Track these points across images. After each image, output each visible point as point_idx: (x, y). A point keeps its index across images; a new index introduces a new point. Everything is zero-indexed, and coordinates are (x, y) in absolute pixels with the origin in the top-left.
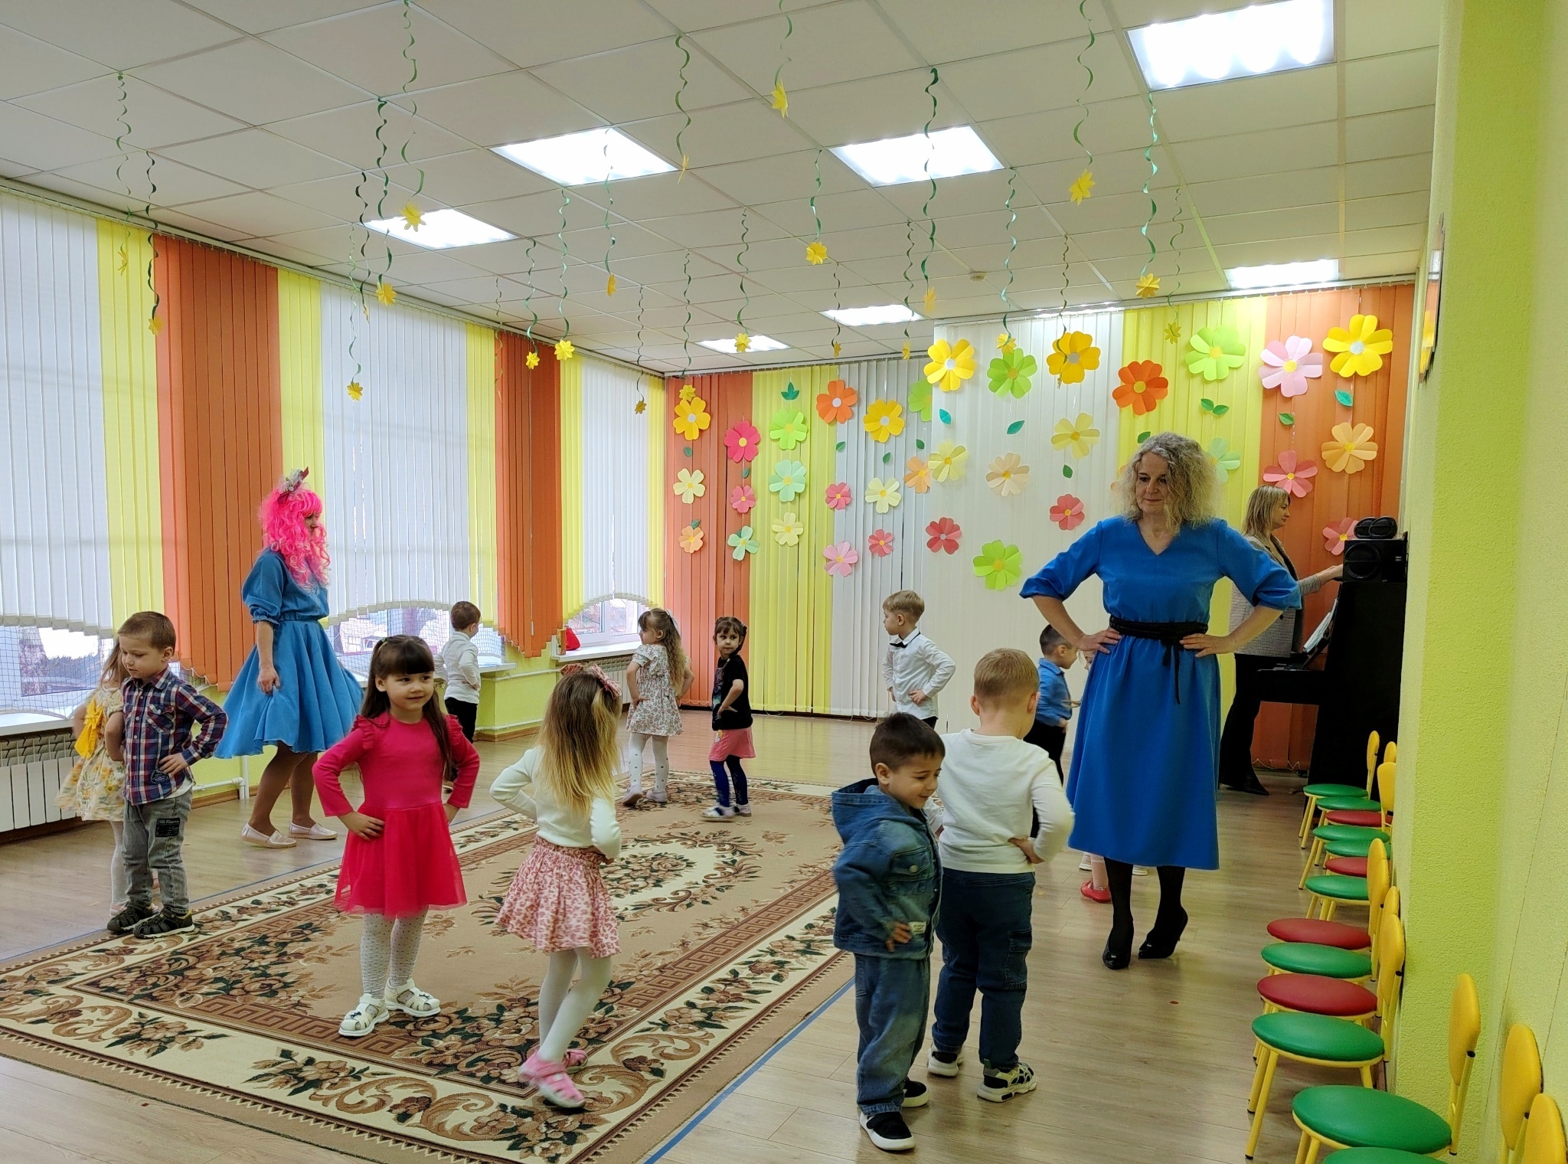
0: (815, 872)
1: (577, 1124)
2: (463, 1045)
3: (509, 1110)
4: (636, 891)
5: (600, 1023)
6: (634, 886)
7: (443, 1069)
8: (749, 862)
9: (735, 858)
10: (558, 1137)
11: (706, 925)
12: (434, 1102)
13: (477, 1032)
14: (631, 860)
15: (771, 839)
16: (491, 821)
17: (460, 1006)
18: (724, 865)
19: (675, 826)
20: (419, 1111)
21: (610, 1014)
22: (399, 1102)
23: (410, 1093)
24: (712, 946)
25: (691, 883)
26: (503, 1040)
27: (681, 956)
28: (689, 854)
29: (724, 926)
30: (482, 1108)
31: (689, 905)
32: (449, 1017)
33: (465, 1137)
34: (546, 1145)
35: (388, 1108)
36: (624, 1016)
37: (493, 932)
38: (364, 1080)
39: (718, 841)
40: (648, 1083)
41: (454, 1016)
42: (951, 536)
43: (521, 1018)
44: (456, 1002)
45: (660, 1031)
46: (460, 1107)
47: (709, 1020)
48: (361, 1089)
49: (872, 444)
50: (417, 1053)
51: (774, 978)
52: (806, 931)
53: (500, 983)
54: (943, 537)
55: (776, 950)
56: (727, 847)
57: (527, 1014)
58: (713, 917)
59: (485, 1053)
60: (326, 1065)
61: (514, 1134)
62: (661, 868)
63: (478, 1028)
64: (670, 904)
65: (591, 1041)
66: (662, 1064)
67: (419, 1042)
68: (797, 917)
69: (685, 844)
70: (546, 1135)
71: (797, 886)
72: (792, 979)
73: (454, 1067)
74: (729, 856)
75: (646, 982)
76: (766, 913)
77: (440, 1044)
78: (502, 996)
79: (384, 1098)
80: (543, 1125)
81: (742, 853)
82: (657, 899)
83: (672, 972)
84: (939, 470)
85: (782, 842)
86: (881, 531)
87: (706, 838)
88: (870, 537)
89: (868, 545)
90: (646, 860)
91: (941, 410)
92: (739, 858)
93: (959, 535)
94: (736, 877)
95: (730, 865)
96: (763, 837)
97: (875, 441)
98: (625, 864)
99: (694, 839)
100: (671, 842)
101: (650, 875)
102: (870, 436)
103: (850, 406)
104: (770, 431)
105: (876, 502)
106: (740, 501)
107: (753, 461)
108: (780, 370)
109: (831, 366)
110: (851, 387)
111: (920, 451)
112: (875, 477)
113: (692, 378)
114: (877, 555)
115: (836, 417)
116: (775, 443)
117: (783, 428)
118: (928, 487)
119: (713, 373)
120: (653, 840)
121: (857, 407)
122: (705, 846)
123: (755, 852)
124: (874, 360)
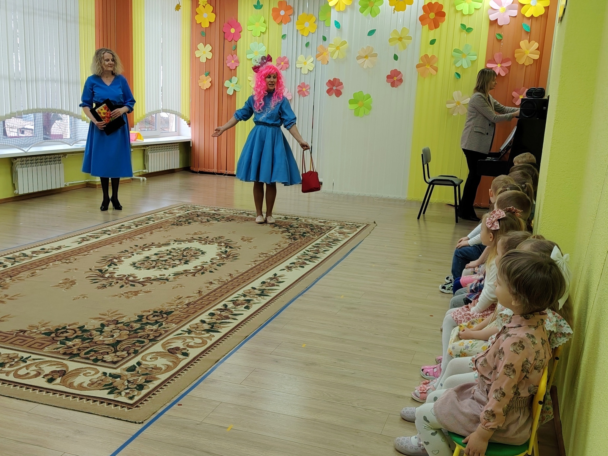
0: (267, 256)
1: (144, 380)
2: (83, 344)
3: (108, 375)
4: (175, 266)
5: (155, 331)
6: (174, 264)
7: (72, 356)
8: (234, 252)
9: (227, 249)
10: (134, 387)
11: (211, 283)
12: (67, 372)
13: (90, 337)
14: (172, 251)
15: (245, 241)
16: (95, 230)
17: (81, 324)
18: (221, 253)
19: (195, 234)
20: (59, 377)
21: (161, 327)
22: (48, 373)
23: (54, 368)
24: (214, 293)
25: (204, 262)
26: (104, 341)
27: (198, 298)
28: (203, 248)
29: (220, 283)
30: (93, 375)
31: (203, 273)
32: (75, 330)
33: (85, 389)
34: (128, 391)
35: (42, 376)
36: (168, 328)
37: (98, 287)
38: (29, 362)
39: (218, 241)
40: (180, 360)
41: (77, 329)
42: (338, 88)
43: (114, 330)
44: (78, 323)
45: (187, 335)
46: (82, 374)
47: (212, 329)
48: (27, 367)
49: (300, 37)
50: (58, 348)
51: (245, 308)
52: (261, 285)
53: (102, 312)
54: (334, 88)
55: (246, 294)
56: (223, 244)
57: (117, 328)
58: (215, 279)
59: (95, 347)
60: (7, 356)
61: (110, 386)
62: (188, 255)
63: (91, 335)
64: (192, 273)
65: (151, 340)
66: (188, 350)
67: (59, 343)
68: (257, 278)
69: (201, 242)
70: (128, 386)
71: (257, 263)
72: (254, 308)
73: (78, 355)
74: (223, 249)
75: (180, 311)
76: (242, 276)
77: (70, 343)
78: (103, 319)
79: (40, 371)
80: (126, 382)
81: (230, 247)
82: (186, 270)
83: (194, 306)
84: (334, 52)
85: (251, 242)
86: (304, 84)
87: (212, 240)
88: (298, 86)
89: (297, 90)
90: (180, 251)
91: (335, 21)
92: (228, 250)
93: (343, 87)
94: (227, 259)
95: (224, 253)
96: (241, 239)
97: (302, 35)
98: (169, 253)
99: (206, 240)
100: (194, 242)
101: (182, 258)
102: (299, 32)
103: (289, 15)
104: (247, 26)
105: (302, 68)
106: (231, 63)
107: (238, 41)
110: (290, 5)
111: (324, 42)
112: (301, 54)
114: (301, 96)
115: (282, 21)
116: (250, 32)
117: (254, 25)
118: (328, 61)
120: (184, 241)
121: (292, 16)
122: (211, 243)
123: (237, 247)
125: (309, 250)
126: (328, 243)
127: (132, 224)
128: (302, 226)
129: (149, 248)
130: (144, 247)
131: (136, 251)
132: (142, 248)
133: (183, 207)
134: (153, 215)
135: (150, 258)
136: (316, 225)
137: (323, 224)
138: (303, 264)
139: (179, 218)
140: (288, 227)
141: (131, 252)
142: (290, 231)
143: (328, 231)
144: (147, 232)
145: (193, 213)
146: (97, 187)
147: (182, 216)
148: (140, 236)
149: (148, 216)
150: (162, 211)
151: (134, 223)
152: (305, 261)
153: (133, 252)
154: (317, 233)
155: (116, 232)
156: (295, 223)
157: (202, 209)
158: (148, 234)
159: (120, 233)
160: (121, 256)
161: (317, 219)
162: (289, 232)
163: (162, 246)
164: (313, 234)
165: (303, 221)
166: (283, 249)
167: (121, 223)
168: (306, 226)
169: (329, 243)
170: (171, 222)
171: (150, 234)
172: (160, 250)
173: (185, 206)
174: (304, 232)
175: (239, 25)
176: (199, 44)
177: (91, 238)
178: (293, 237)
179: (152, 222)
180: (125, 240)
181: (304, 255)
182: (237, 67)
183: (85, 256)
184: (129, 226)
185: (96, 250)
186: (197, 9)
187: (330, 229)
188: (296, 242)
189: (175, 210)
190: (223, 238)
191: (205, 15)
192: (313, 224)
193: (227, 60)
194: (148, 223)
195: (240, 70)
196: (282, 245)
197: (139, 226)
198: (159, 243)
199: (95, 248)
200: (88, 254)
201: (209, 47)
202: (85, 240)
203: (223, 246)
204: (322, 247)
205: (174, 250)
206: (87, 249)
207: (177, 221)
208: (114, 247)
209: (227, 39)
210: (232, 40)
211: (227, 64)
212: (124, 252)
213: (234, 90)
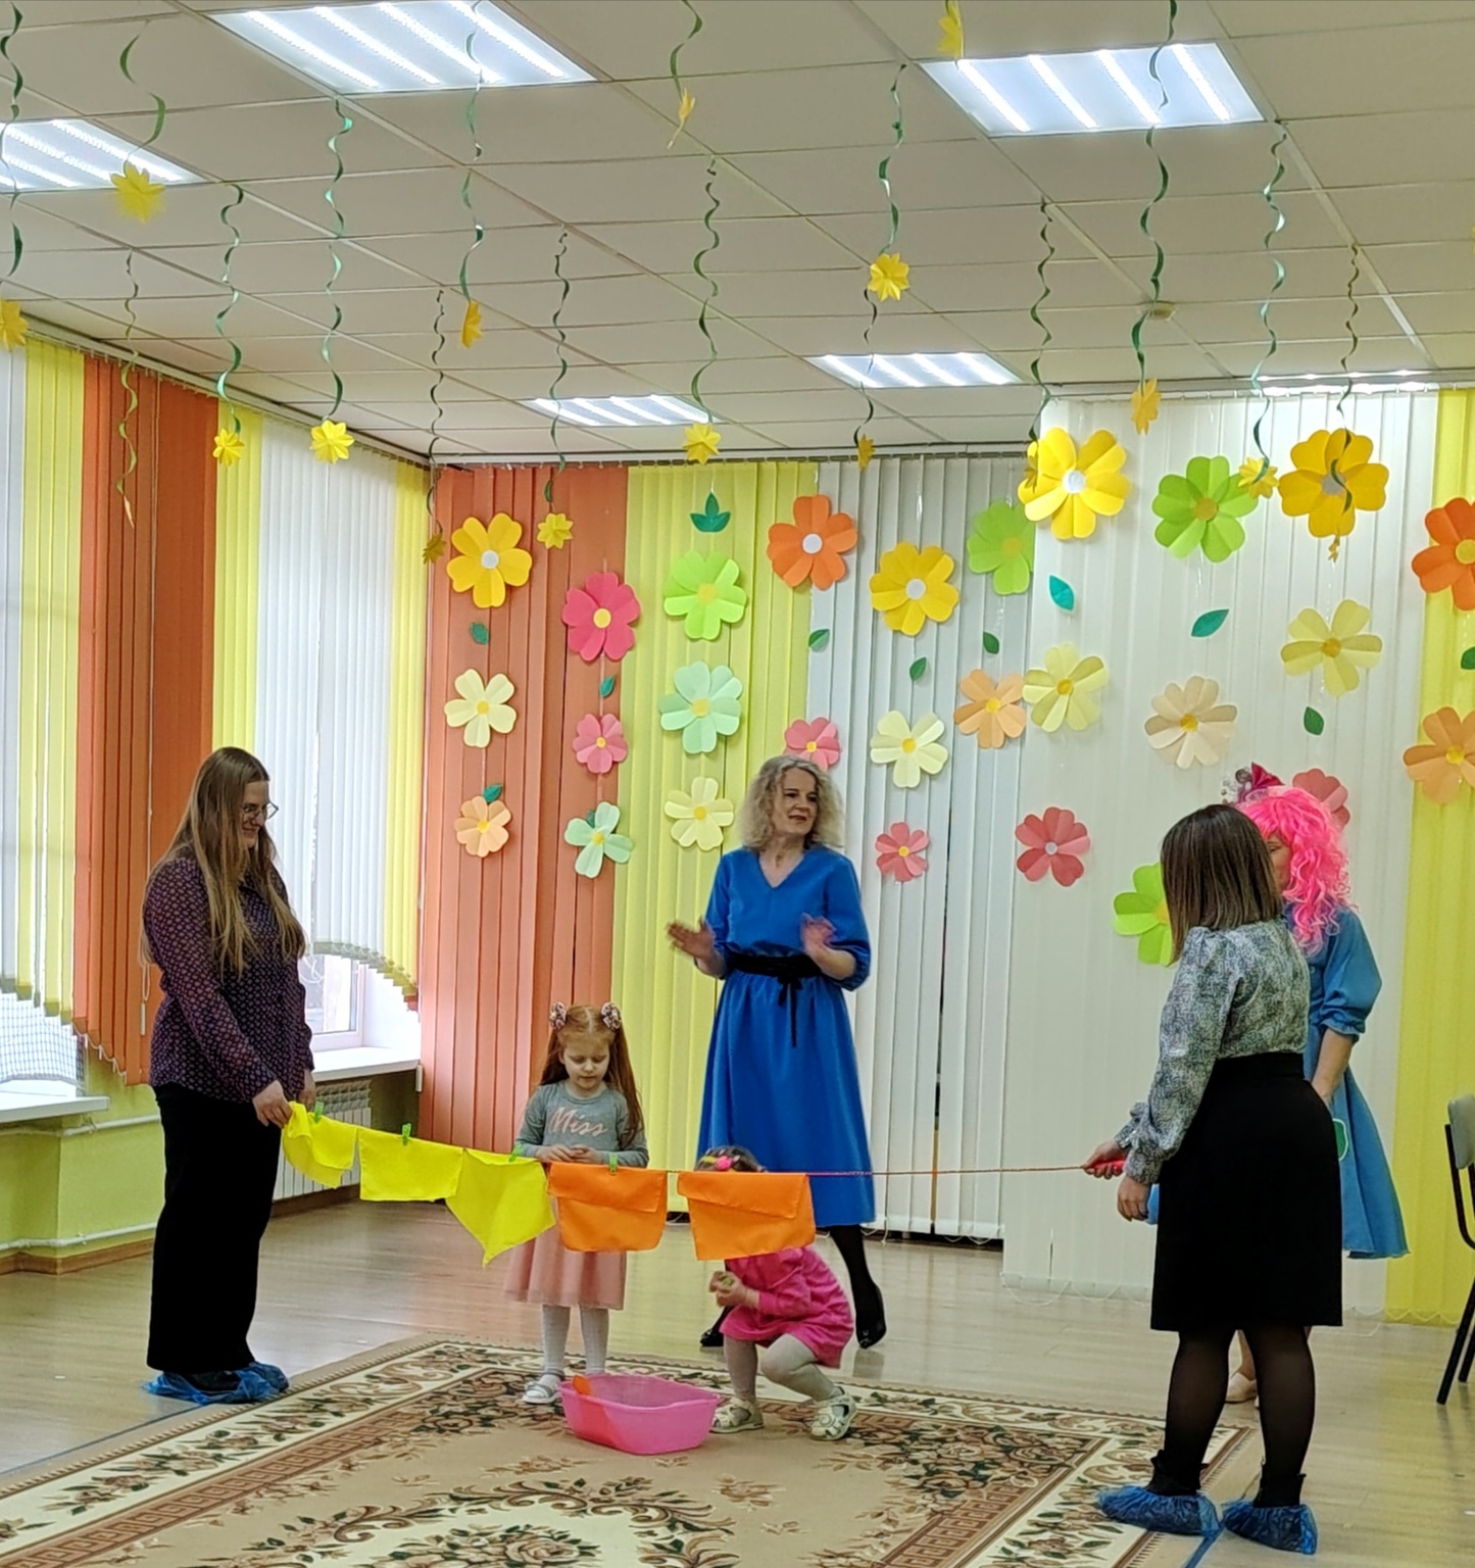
8: (709, 1547)
9: (677, 1536)
14: (457, 1540)
15: (740, 1498)
16: (119, 1455)
18: (659, 1553)
19: (526, 1468)
28: (583, 1528)
39: (630, 1500)
42: (1069, 848)
49: (886, 637)
54: (1052, 849)
62: (528, 1559)
69: (562, 1506)
74: (662, 1532)
81: (689, 1527)
84: (1046, 706)
85: (765, 1503)
86: (902, 827)
87: (602, 1493)
88: (883, 839)
89: (875, 854)
90: (491, 1542)
91: (1053, 580)
92: (686, 1538)
93: (1087, 845)
95: (670, 1551)
96: (723, 1492)
97: (894, 632)
98: (448, 1549)
99: (576, 1495)
100: (532, 1502)
102: (882, 620)
103: (841, 554)
104: (664, 598)
105: (893, 763)
106: (594, 747)
107: (623, 661)
108: (688, 467)
109: (802, 465)
110: (843, 511)
111: (991, 659)
112: (891, 709)
113: (491, 471)
114: (892, 878)
115: (809, 576)
116: (676, 624)
117: (694, 593)
118: (1006, 736)
119: (539, 464)
120: (490, 1499)
121: (854, 556)
122: (605, 1510)
123: (713, 1524)
124: (895, 456)
125: (1024, 1540)
127: (259, 1428)
128: (960, 1434)
129: (358, 1528)
130: (340, 1525)
131: (313, 1541)
132: (334, 1530)
133: (439, 1353)
134: (326, 1387)
136: (1014, 1429)
137: (1045, 1427)
139: (438, 1401)
140: (902, 1438)
141: (297, 1549)
142: (915, 1456)
143: (1081, 1455)
144: (331, 1459)
145: (486, 1376)
146: (59, 1270)
147: (446, 1393)
148: (306, 1479)
149: (309, 1394)
150: (355, 1371)
151: (266, 1426)
153: (303, 1548)
154: (1031, 1465)
155: (203, 1462)
156: (923, 1419)
157: (517, 1362)
158: (334, 1468)
159: (222, 1466)
160: (260, 1560)
161: (1012, 1403)
162: (915, 1462)
163: (410, 1521)
164: (1018, 1469)
165: (958, 1411)
166: (906, 1536)
167: (211, 1423)
168: (978, 1433)
170: (412, 1416)
171: (343, 1467)
172: (411, 1536)
173: (441, 1347)
174: (975, 1462)
175: (629, 595)
176: (462, 673)
177: (112, 1486)
178: (939, 1485)
179: (332, 1416)
180: (254, 1494)
181: (1009, 1560)
182: (620, 766)
183: (122, 1563)
184: (247, 1438)
185: (156, 1541)
186: (455, 533)
187: (1084, 1448)
188: (957, 1507)
189: (409, 1366)
190: (647, 1489)
191: (489, 559)
192: (1002, 1425)
193: (578, 735)
194: (322, 1425)
195: (631, 777)
196: (904, 1519)
197: (286, 1435)
198: (395, 1509)
199: (149, 1532)
200: (130, 1554)
201: (502, 687)
202: (94, 1499)
203: (656, 1520)
204: (1074, 1529)
205: (465, 1538)
206: (118, 1535)
207: (432, 1412)
208: (222, 1525)
209: (578, 653)
210: (598, 656)
211: (578, 754)
212: (268, 1545)
213: (605, 855)
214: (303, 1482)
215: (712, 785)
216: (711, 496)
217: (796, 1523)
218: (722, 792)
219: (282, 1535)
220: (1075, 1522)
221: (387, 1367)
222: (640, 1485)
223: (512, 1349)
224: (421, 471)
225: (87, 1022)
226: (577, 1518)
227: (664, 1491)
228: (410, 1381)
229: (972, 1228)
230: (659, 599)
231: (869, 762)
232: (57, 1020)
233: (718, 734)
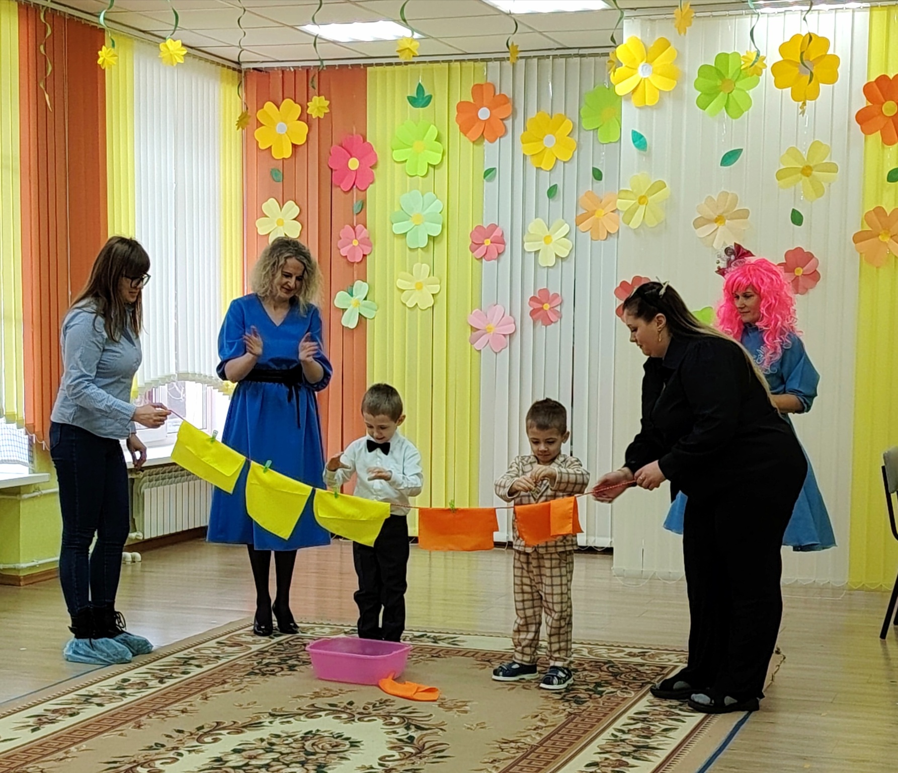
0: (519, 748)
8: (431, 739)
9: (411, 733)
14: (274, 740)
15: (450, 709)
16: (60, 696)
18: (400, 744)
19: (317, 695)
25: (364, 767)
28: (351, 730)
39: (382, 712)
49: (532, 171)
62: (318, 750)
69: (339, 718)
71: (501, 766)
74: (401, 731)
81: (418, 728)
84: (632, 212)
85: (466, 712)
86: (545, 291)
87: (364, 709)
88: (532, 299)
89: (528, 309)
90: (295, 741)
91: (634, 132)
92: (416, 734)
94: (421, 758)
95: (407, 743)
96: (439, 706)
97: (537, 168)
98: (268, 746)
99: (348, 711)
100: (321, 716)
101: (308, 760)
102: (529, 161)
103: (502, 120)
104: (393, 150)
105: (539, 251)
106: (351, 245)
107: (368, 190)
108: (405, 66)
109: (476, 64)
110: (502, 93)
111: (598, 184)
112: (536, 218)
113: (280, 72)
114: (539, 323)
115: (483, 134)
116: (400, 165)
117: (411, 147)
118: (608, 232)
119: (310, 66)
120: (294, 715)
121: (511, 120)
122: (366, 719)
123: (433, 725)
124: (535, 57)
125: (625, 729)
126: (668, 709)
127: (149, 676)
128: (586, 666)
129: (213, 734)
130: (200, 733)
131: (183, 743)
132: (196, 737)
134: (192, 650)
135: (227, 762)
136: (620, 662)
137: (638, 660)
138: (621, 765)
139: (262, 656)
141: (173, 749)
144: (196, 693)
145: (292, 640)
146: (22, 583)
147: (267, 651)
148: (179, 706)
149: (181, 655)
150: (210, 640)
151: (153, 675)
152: (624, 759)
153: (177, 748)
154: (630, 683)
155: (114, 698)
157: (312, 631)
158: (197, 699)
159: (127, 700)
160: (150, 757)
161: (619, 646)
163: (245, 729)
164: (622, 686)
165: (585, 652)
166: (553, 728)
168: (597, 665)
169: (672, 710)
170: (246, 666)
171: (203, 699)
172: (245, 739)
174: (595, 683)
175: (370, 149)
176: (267, 201)
177: (57, 715)
178: (573, 697)
179: (195, 668)
180: (146, 716)
181: (616, 741)
182: (368, 257)
183: (63, 761)
184: (141, 683)
185: (84, 747)
186: (259, 111)
187: (663, 672)
188: (584, 710)
189: (243, 636)
190: (392, 705)
191: (280, 127)
192: (612, 660)
193: (340, 238)
194: (189, 673)
195: (375, 263)
196: (551, 719)
197: (166, 680)
198: (235, 723)
199: (81, 741)
200: (68, 755)
201: (292, 208)
202: (45, 723)
203: (398, 724)
204: (656, 721)
205: (278, 739)
206: (60, 744)
207: (258, 663)
208: (126, 736)
209: (339, 187)
210: (352, 188)
211: (341, 251)
212: (155, 747)
213: (360, 314)
214: (177, 708)
215: (426, 267)
216: (420, 84)
217: (484, 723)
218: (432, 272)
219: (164, 740)
220: (656, 717)
221: (230, 637)
222: (388, 703)
223: (308, 623)
224: (236, 73)
225: (34, 427)
226: (349, 724)
227: (403, 706)
228: (244, 645)
229: (595, 541)
230: (389, 150)
231: (524, 251)
232: (14, 426)
233: (429, 236)
